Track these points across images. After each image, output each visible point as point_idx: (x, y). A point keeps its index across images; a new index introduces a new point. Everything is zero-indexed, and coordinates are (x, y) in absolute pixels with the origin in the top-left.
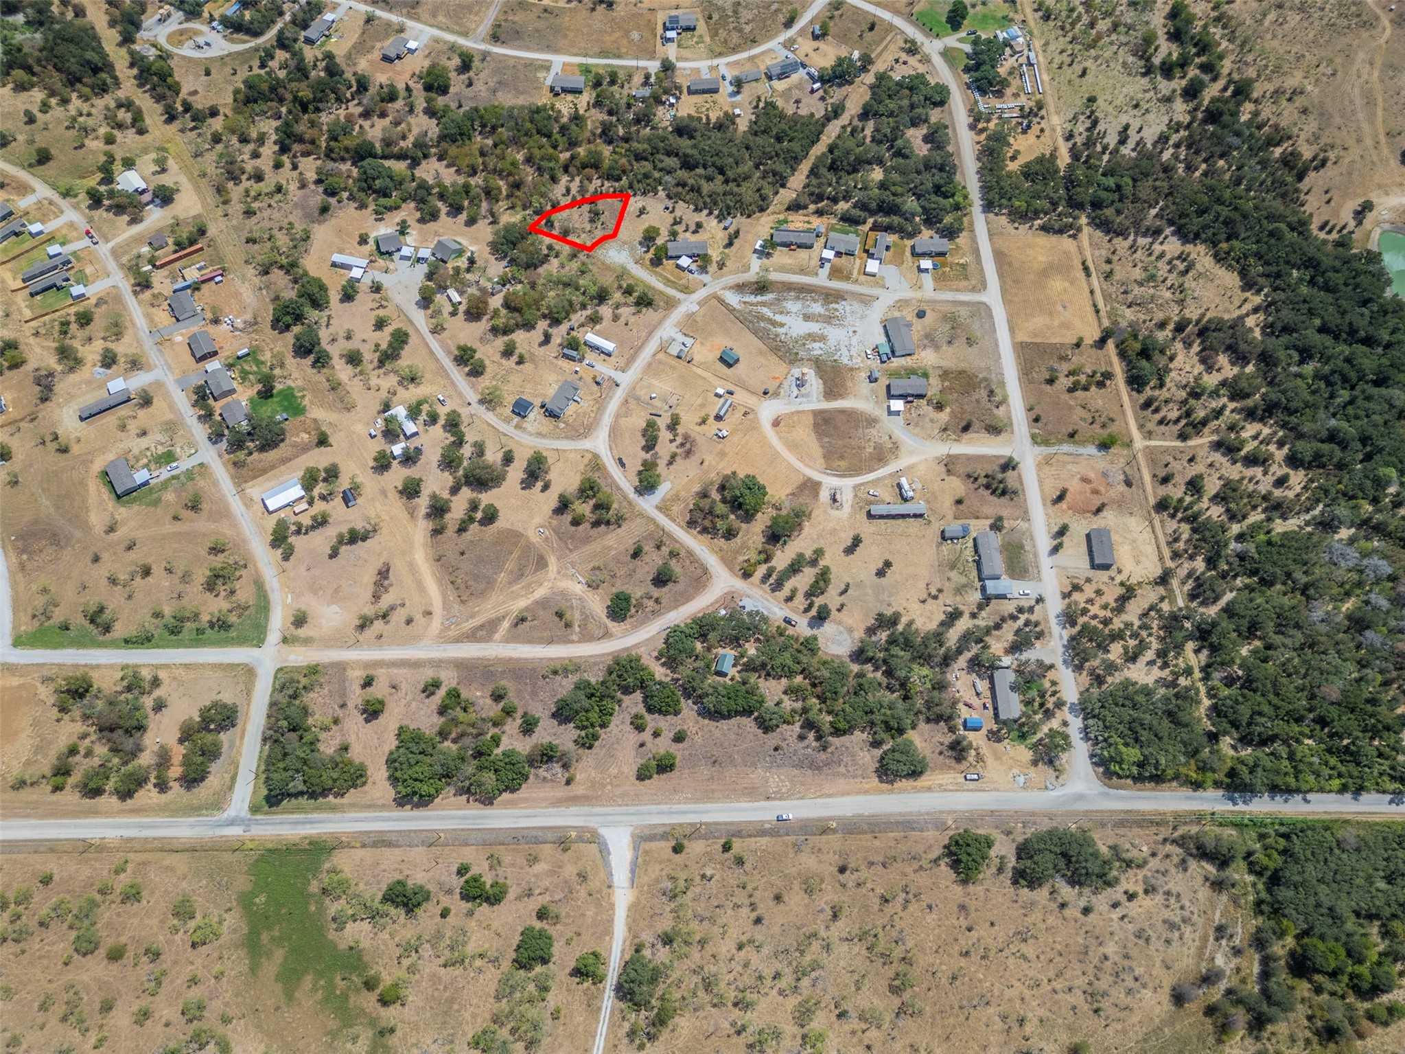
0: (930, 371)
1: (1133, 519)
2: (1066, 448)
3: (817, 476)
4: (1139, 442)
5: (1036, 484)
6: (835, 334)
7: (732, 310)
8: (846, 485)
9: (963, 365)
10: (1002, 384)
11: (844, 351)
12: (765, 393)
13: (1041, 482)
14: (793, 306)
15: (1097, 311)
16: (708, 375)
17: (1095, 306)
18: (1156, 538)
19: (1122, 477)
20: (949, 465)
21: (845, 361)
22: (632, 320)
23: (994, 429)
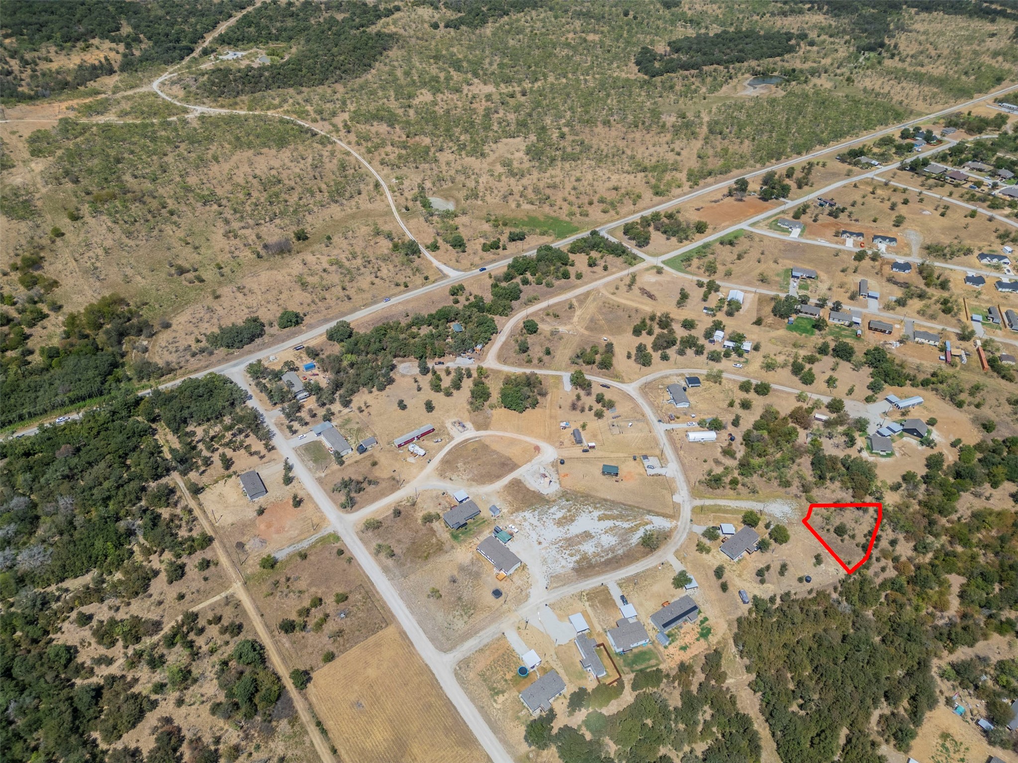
0: (454, 543)
1: (230, 521)
2: (305, 545)
3: (482, 433)
4: (237, 589)
5: (321, 505)
6: (553, 532)
7: (649, 512)
8: (459, 437)
9: (429, 566)
10: (386, 570)
11: (535, 521)
12: (562, 462)
13: (317, 508)
14: (609, 540)
15: (319, 724)
16: (613, 455)
17: (324, 732)
18: (207, 517)
19: (247, 547)
20: (396, 483)
21: (528, 514)
22: (706, 467)
23: (373, 526)
